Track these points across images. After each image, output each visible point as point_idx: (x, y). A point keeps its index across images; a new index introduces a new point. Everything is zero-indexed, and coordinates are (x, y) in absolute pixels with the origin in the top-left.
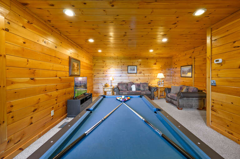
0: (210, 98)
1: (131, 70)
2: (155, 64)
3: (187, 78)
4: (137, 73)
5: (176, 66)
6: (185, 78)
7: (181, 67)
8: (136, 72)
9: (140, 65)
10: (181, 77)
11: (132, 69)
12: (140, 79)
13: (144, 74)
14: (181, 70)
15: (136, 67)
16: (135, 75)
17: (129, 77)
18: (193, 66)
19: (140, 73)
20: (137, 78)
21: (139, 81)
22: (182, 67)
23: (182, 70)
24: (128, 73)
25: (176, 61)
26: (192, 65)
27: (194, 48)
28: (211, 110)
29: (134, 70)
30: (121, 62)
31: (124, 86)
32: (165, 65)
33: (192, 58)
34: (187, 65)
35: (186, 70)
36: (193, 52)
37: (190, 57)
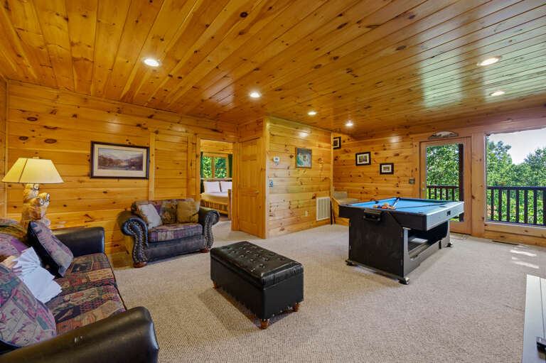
7: (93, 143)
10: (92, 177)
14: (92, 156)
22: (96, 146)
26: (148, 148)
27: (157, 109)
33: (146, 129)
34: (127, 143)
35: (120, 158)
36: (151, 117)
37: (139, 125)
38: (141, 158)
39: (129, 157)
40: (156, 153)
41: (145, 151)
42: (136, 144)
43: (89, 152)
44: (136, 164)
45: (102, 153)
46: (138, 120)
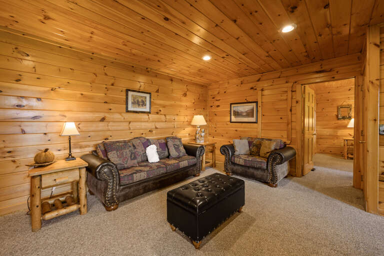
0: (378, 160)
1: (136, 103)
2: (185, 95)
3: (243, 124)
4: (149, 113)
5: (217, 103)
6: (241, 124)
7: (231, 104)
8: (148, 111)
9: (158, 91)
10: (231, 122)
11: (138, 101)
12: (156, 128)
13: (165, 115)
14: (231, 111)
15: (148, 96)
16: (145, 116)
17: (130, 123)
18: (259, 104)
19: (157, 113)
20: (150, 125)
21: (154, 132)
22: (232, 106)
23: (234, 111)
24: (128, 111)
25: (218, 93)
26: (257, 102)
27: (262, 73)
28: (379, 181)
29: (144, 104)
30: (106, 74)
31: (127, 152)
32: (199, 99)
33: (256, 89)
34: (246, 101)
35: (243, 110)
36: (259, 80)
37: (252, 88)
38: (253, 110)
39: (247, 110)
40: (262, 104)
41: (255, 104)
42: (250, 101)
43: (229, 109)
44: (250, 114)
45: (235, 109)
46: (251, 85)
